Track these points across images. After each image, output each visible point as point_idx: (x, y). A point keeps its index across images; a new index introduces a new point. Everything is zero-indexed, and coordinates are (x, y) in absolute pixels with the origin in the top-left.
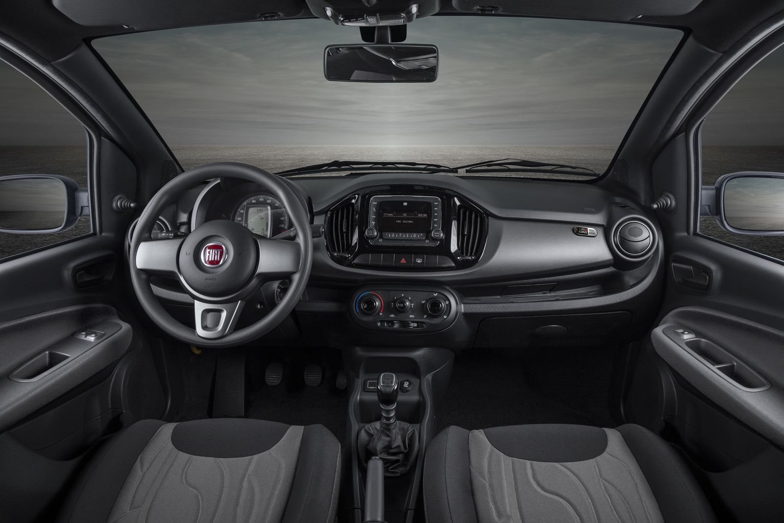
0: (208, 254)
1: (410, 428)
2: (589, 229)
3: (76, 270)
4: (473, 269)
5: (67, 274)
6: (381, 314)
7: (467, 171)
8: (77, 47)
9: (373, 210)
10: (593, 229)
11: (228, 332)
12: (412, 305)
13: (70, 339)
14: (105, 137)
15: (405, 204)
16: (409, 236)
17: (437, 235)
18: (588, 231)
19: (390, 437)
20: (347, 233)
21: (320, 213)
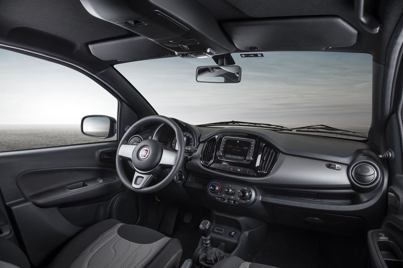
0: (142, 153)
1: (223, 254)
2: (336, 165)
3: (102, 153)
4: (264, 178)
5: (97, 154)
6: (219, 194)
7: (297, 131)
8: (107, 67)
9: (223, 143)
10: (339, 166)
11: (143, 187)
12: (234, 191)
13: (93, 180)
14: (124, 102)
15: (238, 142)
16: (237, 157)
17: (249, 158)
18: (336, 167)
19: (206, 254)
20: (210, 152)
21: (202, 142)
